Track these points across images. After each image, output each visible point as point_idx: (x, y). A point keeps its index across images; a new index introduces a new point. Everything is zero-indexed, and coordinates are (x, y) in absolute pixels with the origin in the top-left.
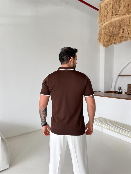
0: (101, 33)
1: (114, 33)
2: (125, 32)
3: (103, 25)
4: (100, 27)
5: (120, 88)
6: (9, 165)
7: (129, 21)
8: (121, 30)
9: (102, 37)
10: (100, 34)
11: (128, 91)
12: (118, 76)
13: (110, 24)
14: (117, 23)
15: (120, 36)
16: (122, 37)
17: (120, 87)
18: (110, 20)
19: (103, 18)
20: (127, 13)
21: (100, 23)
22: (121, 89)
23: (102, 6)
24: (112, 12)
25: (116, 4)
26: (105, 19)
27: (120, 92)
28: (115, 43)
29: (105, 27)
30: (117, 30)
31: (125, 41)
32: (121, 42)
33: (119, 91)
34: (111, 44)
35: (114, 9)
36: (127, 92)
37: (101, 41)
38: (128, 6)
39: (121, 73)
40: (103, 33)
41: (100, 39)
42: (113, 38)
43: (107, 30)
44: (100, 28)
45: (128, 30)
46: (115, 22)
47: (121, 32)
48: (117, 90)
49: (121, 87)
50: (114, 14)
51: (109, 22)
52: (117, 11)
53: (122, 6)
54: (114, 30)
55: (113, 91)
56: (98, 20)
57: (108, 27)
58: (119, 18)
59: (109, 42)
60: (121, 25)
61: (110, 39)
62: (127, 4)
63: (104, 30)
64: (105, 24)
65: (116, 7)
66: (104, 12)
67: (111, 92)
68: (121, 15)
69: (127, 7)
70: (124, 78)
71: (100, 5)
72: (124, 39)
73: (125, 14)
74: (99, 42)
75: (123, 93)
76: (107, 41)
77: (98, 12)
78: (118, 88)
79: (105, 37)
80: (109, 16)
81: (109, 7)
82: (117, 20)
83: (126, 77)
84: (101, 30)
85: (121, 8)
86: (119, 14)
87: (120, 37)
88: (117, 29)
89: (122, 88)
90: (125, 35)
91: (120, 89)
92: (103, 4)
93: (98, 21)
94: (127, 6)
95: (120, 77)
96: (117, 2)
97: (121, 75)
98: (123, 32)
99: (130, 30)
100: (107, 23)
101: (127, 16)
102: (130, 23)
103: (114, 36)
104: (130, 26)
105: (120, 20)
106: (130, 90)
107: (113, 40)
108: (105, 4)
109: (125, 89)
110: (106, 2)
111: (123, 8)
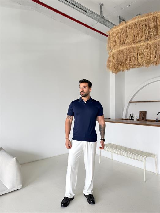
0: (110, 60)
1: (122, 61)
3: (112, 52)
4: (109, 54)
5: (131, 115)
7: (135, 50)
8: (129, 58)
9: (111, 63)
10: (109, 60)
11: (140, 118)
12: (129, 102)
13: (118, 52)
14: (124, 51)
16: (130, 65)
18: (118, 48)
19: (111, 46)
21: (109, 50)
23: (110, 34)
24: (120, 41)
25: (124, 34)
26: (113, 47)
27: (132, 119)
28: (123, 70)
29: (114, 54)
31: (133, 68)
32: (128, 69)
33: (130, 119)
34: (120, 70)
35: (121, 38)
36: (139, 119)
37: (110, 67)
38: (134, 36)
39: (132, 99)
40: (112, 60)
41: (109, 65)
42: (121, 65)
43: (115, 58)
45: (134, 59)
46: (123, 50)
47: (128, 60)
48: (128, 117)
50: (121, 42)
51: (117, 50)
52: (124, 41)
53: (129, 37)
54: (122, 58)
55: (125, 118)
56: (107, 47)
57: (116, 54)
58: (127, 47)
59: (118, 68)
60: (127, 54)
61: (118, 66)
63: (113, 57)
65: (123, 37)
66: (112, 40)
67: (122, 119)
68: (128, 44)
69: (133, 38)
70: (136, 105)
72: (131, 66)
73: (131, 44)
74: (108, 69)
75: (135, 120)
76: (115, 68)
77: (107, 38)
79: (114, 64)
80: (117, 44)
81: (117, 36)
82: (125, 49)
83: (137, 103)
84: (110, 57)
86: (126, 43)
87: (128, 65)
88: (124, 57)
89: (133, 116)
90: (132, 63)
91: (131, 116)
92: (111, 32)
95: (131, 104)
96: (124, 32)
97: (132, 101)
98: (130, 60)
99: (137, 59)
100: (116, 50)
101: (134, 45)
102: (137, 52)
103: (122, 63)
104: (136, 55)
105: (128, 49)
106: (142, 117)
107: (121, 67)
108: (114, 32)
109: (137, 116)
110: (114, 30)
111: (129, 38)
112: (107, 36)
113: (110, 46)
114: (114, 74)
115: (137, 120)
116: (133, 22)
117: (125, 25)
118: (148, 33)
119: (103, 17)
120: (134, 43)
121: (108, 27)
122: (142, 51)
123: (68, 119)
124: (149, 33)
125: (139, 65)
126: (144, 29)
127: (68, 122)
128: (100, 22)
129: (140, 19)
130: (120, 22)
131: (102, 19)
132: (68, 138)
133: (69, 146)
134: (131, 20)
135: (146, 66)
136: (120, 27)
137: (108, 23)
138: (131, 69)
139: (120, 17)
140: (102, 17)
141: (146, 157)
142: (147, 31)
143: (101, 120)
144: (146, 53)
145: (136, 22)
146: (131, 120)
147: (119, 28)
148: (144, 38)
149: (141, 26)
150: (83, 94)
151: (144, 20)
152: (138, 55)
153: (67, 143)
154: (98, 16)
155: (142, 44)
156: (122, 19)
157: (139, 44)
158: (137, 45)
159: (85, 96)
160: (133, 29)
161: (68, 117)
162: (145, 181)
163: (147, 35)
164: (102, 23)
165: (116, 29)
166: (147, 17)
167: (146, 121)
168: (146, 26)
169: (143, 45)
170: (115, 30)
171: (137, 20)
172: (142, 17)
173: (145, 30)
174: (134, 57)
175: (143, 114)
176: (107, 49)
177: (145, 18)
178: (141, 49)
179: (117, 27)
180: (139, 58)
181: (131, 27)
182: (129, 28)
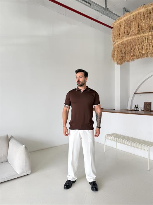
0: (115, 52)
1: (127, 52)
2: (136, 51)
3: (117, 44)
4: (113, 45)
5: (136, 106)
6: (30, 171)
7: (139, 41)
8: (133, 48)
9: (116, 55)
10: (114, 52)
11: (144, 109)
12: (134, 93)
13: (123, 43)
14: (129, 42)
16: (134, 55)
17: (136, 105)
18: (122, 39)
20: (138, 34)
21: (114, 42)
22: (138, 107)
23: (115, 25)
26: (118, 39)
28: (128, 61)
29: (118, 46)
30: (129, 49)
32: (133, 60)
34: (124, 61)
35: (126, 29)
37: (114, 59)
38: (139, 27)
41: (113, 57)
42: (125, 56)
43: (120, 49)
45: (138, 49)
46: (127, 41)
47: (132, 51)
48: (133, 108)
49: (137, 105)
50: (126, 33)
52: (129, 32)
53: (133, 28)
54: (126, 49)
55: (130, 109)
56: (112, 39)
57: (120, 46)
58: (131, 38)
59: (122, 60)
60: (132, 44)
61: (122, 57)
62: (137, 25)
63: (117, 48)
64: (118, 43)
65: (128, 28)
66: (116, 32)
67: (128, 110)
68: (132, 35)
69: (137, 28)
72: (135, 57)
73: (136, 35)
74: (113, 61)
75: (140, 110)
76: (120, 59)
77: (112, 30)
78: (135, 106)
79: (118, 55)
81: (121, 27)
82: (129, 39)
83: (142, 95)
84: (114, 49)
85: (132, 29)
86: (130, 34)
87: (132, 55)
90: (136, 54)
91: (136, 108)
92: (116, 24)
95: (136, 95)
96: (128, 23)
97: (137, 92)
98: (134, 51)
99: (141, 49)
100: (120, 42)
101: (138, 36)
102: (141, 43)
103: (127, 54)
104: (141, 46)
105: (132, 40)
106: (147, 108)
107: (126, 58)
108: (118, 24)
109: (141, 106)
110: (118, 22)
112: (111, 28)
113: (115, 38)
114: (119, 66)
115: (142, 111)
116: (137, 12)
117: (129, 15)
118: (152, 23)
119: (108, 9)
120: (139, 33)
121: (113, 19)
122: (147, 41)
123: (65, 108)
125: (143, 55)
126: (148, 20)
127: (65, 110)
128: (104, 14)
129: (144, 9)
130: (124, 13)
131: (106, 11)
132: (65, 126)
133: (66, 133)
135: (151, 56)
136: (125, 18)
137: (112, 15)
138: (136, 60)
139: (124, 8)
140: (106, 9)
141: (150, 146)
143: (97, 109)
144: (151, 44)
145: (140, 12)
146: (136, 111)
147: (123, 19)
148: (149, 28)
149: (146, 16)
150: (79, 84)
151: (149, 10)
153: (65, 131)
154: (103, 8)
155: (146, 34)
156: (126, 11)
157: (144, 35)
158: (142, 35)
159: (81, 86)
160: (137, 20)
161: (65, 106)
162: (149, 170)
163: (152, 25)
164: (106, 15)
167: (151, 111)
168: (150, 16)
169: (148, 36)
170: (120, 21)
171: (141, 10)
172: (147, 7)
173: (150, 20)
175: (147, 105)
176: (112, 40)
177: (150, 8)
178: (145, 39)
179: (121, 19)
180: (143, 48)
181: (135, 18)
182: (134, 18)
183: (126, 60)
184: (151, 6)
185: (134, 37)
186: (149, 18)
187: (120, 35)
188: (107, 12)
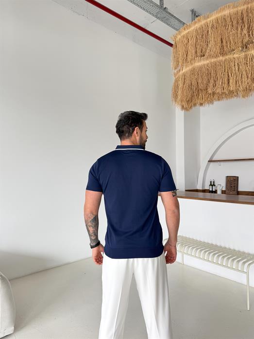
0: (178, 87)
1: (200, 87)
2: (217, 85)
3: (181, 72)
4: (175, 75)
5: (212, 184)
7: (224, 68)
8: (212, 81)
10: (176, 87)
11: (226, 188)
12: (209, 161)
13: (193, 72)
14: (204, 70)
15: (209, 92)
16: (214, 93)
17: (212, 181)
18: (192, 64)
19: (180, 61)
20: (220, 54)
21: (175, 69)
22: (215, 186)
23: (178, 39)
24: (196, 52)
25: (202, 37)
26: (183, 63)
27: (214, 190)
28: (201, 104)
29: (185, 76)
30: (205, 82)
31: (219, 100)
32: (211, 102)
33: (211, 190)
34: (195, 105)
35: (198, 47)
36: (225, 191)
37: (178, 99)
38: (222, 42)
39: (214, 156)
40: (181, 86)
41: (175, 96)
42: (198, 95)
43: (188, 82)
44: (175, 77)
45: (222, 83)
46: (201, 68)
47: (211, 85)
48: (207, 187)
49: (214, 182)
50: (199, 54)
51: (190, 67)
52: (204, 50)
53: (212, 43)
54: (200, 81)
55: (201, 189)
57: (188, 75)
58: (208, 62)
59: (192, 101)
60: (209, 74)
61: (192, 96)
62: (219, 39)
63: (183, 80)
64: (184, 71)
65: (202, 43)
66: (181, 50)
67: (197, 191)
68: (210, 56)
69: (219, 45)
70: (220, 165)
71: (175, 37)
72: (216, 97)
73: (217, 56)
74: (174, 102)
75: (219, 192)
76: (187, 100)
78: (210, 184)
79: (185, 93)
80: (189, 57)
81: (190, 42)
82: (204, 65)
83: (222, 163)
84: (177, 81)
85: (210, 46)
86: (207, 54)
87: (210, 94)
88: (204, 80)
89: (216, 184)
90: (218, 91)
91: (212, 186)
92: (179, 37)
93: (172, 64)
94: (220, 42)
95: (212, 164)
96: (203, 35)
97: (213, 160)
98: (214, 86)
99: (226, 82)
100: (188, 69)
101: (221, 58)
102: (226, 71)
103: (200, 91)
104: (226, 76)
105: (210, 65)
106: (231, 187)
107: (198, 98)
108: (184, 37)
109: (221, 185)
110: (185, 33)
111: (213, 46)
112: (171, 45)
113: (178, 62)
114: (183, 112)
115: (223, 192)
116: (219, 15)
117: (205, 21)
118: (247, 36)
119: (165, 8)
120: (223, 54)
121: (174, 28)
122: (237, 69)
124: (249, 35)
125: (231, 94)
126: (239, 29)
128: (158, 18)
129: (232, 10)
130: (193, 19)
134: (217, 13)
135: (243, 96)
136: (196, 25)
137: (172, 20)
138: (216, 103)
139: (193, 11)
140: (161, 6)
141: (250, 264)
142: (245, 31)
144: (244, 73)
145: (225, 16)
146: (212, 192)
147: (193, 28)
148: (240, 44)
149: (235, 22)
151: (240, 12)
152: (229, 77)
154: (157, 5)
155: (235, 56)
156: (195, 15)
157: (231, 56)
158: (227, 57)
160: (219, 28)
162: (248, 309)
163: (246, 39)
164: (162, 19)
165: (189, 30)
166: (245, 7)
167: (238, 193)
168: (243, 22)
169: (238, 58)
170: (187, 31)
171: (226, 12)
172: (237, 7)
173: (242, 29)
174: (223, 80)
175: (232, 182)
176: (172, 67)
177: (242, 7)
178: (235, 65)
179: (190, 26)
180: (231, 81)
181: (215, 26)
182: (213, 26)
183: (199, 101)
184: (244, 5)
185: (213, 60)
186: (242, 26)
187: (188, 57)
188: (164, 14)
